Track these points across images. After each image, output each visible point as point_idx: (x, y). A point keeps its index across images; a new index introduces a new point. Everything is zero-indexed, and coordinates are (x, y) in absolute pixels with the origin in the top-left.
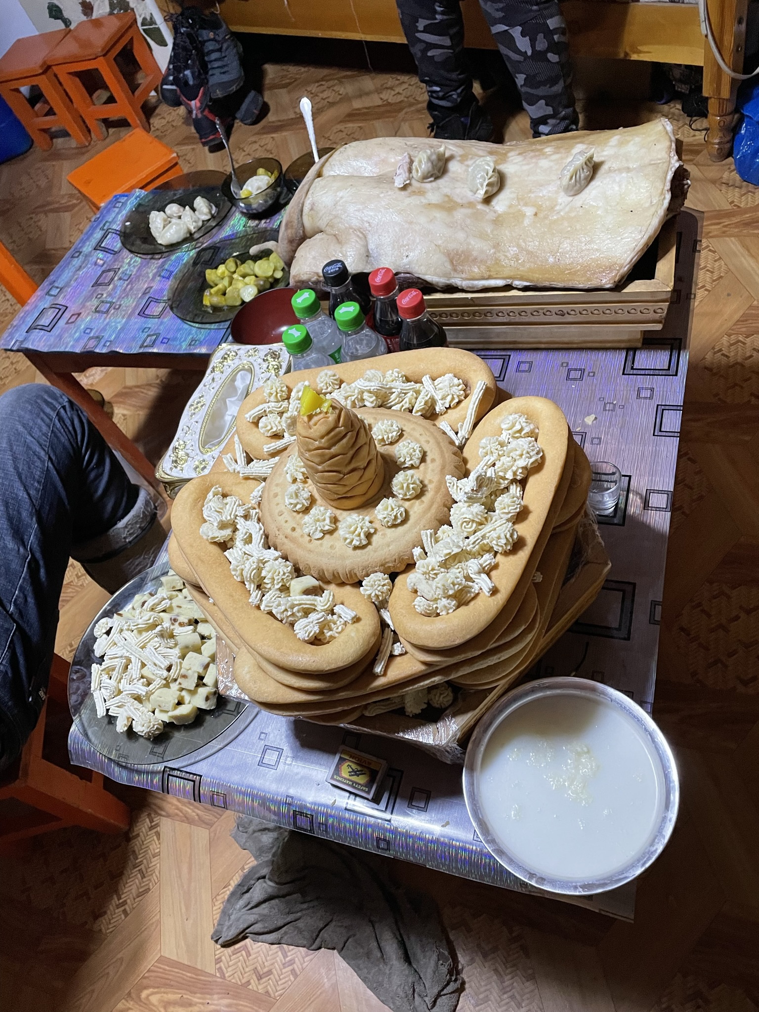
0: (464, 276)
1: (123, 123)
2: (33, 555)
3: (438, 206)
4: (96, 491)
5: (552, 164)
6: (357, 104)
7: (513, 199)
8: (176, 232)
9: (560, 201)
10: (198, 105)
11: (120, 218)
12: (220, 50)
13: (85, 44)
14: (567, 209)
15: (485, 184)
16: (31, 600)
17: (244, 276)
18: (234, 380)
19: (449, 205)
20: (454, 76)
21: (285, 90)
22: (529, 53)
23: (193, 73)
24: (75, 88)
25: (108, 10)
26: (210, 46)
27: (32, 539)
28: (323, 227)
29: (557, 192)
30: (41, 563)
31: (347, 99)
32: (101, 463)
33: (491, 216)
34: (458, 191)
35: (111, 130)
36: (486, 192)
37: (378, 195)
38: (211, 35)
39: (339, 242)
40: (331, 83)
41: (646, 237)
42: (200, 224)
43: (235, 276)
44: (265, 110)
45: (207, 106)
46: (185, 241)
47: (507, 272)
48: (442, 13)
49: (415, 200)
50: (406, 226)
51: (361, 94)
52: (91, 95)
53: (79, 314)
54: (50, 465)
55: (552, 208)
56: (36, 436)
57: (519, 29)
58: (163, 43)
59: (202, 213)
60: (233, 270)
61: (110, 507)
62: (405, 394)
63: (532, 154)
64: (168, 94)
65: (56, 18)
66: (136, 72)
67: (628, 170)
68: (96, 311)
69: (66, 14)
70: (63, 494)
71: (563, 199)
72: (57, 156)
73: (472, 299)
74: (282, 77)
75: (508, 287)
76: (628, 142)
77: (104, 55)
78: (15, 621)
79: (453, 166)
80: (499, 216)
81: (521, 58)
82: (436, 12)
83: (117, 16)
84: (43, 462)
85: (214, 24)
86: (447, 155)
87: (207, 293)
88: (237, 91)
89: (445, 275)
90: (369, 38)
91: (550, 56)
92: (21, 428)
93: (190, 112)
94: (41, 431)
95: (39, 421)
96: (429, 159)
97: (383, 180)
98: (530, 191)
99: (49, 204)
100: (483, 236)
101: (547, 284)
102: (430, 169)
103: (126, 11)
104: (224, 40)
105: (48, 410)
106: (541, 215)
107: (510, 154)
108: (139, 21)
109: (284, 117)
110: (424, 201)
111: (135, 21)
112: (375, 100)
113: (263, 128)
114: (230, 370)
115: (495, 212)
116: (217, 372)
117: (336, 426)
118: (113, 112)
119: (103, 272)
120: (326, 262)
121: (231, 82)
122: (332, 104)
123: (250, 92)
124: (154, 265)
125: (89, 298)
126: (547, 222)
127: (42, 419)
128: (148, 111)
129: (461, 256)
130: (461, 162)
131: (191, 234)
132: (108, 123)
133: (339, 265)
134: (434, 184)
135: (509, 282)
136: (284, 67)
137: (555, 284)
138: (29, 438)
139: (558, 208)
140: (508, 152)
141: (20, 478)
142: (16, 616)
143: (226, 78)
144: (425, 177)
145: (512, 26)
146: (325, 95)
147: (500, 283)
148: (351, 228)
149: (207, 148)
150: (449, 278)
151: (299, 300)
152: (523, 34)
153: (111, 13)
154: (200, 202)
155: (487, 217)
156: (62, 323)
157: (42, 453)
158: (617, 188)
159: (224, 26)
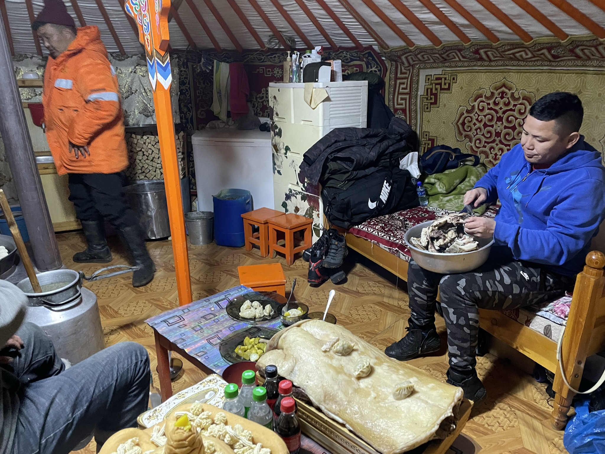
0: (327, 407)
1: (283, 256)
2: (73, 421)
3: (335, 368)
4: (126, 407)
5: (398, 379)
6: (386, 300)
7: (370, 385)
8: (249, 314)
9: (389, 398)
10: (315, 265)
11: (236, 295)
12: (337, 250)
13: (288, 221)
14: (390, 404)
15: (360, 370)
16: (55, 443)
17: (259, 349)
18: (206, 393)
19: (339, 370)
20: (425, 313)
21: (359, 278)
22: (455, 322)
23: (320, 253)
24: (273, 235)
25: (304, 214)
26: (333, 247)
27: (78, 413)
28: (285, 348)
29: (390, 393)
30: (73, 427)
31: (383, 295)
32: (137, 396)
33: (356, 386)
34: (348, 366)
35: (278, 256)
36: (359, 374)
37: (312, 348)
38: (336, 243)
39: (285, 358)
40: (380, 285)
41: (415, 441)
42: (262, 316)
43: (255, 346)
44: (345, 281)
45: (318, 268)
46: (251, 319)
47: (346, 417)
48: (426, 285)
49: (326, 360)
50: (315, 368)
51: (390, 297)
52: (278, 240)
53: (186, 325)
54: (114, 384)
55: (383, 400)
56: (119, 366)
57: (453, 310)
58: (318, 235)
59: (266, 312)
60: (256, 343)
61: (126, 419)
62: (244, 446)
63: (393, 369)
64: (305, 255)
65: (284, 207)
66: (301, 241)
67: (427, 403)
68: (193, 328)
69: (288, 208)
70: (110, 400)
71: (391, 398)
72: (249, 254)
73: (326, 420)
74: (361, 272)
75: (343, 425)
76: (436, 390)
77: (290, 229)
78: (40, 448)
79: (355, 354)
80: (359, 388)
81: (450, 323)
82: (423, 284)
83: (306, 218)
84: (112, 380)
85: (340, 240)
86: (354, 348)
87: (239, 346)
88: (334, 269)
89: (320, 402)
90: (401, 277)
91: (465, 328)
92: (116, 360)
93: (310, 267)
94: (123, 365)
95: (126, 361)
96: (343, 345)
97: (319, 343)
98: (380, 386)
99: (232, 271)
100: (346, 393)
101: (360, 435)
102: (341, 350)
103: (310, 218)
104: (341, 247)
105: (134, 358)
106: (377, 400)
107: (385, 364)
108: (314, 224)
109: (351, 288)
110: (330, 362)
111: (312, 223)
112: (395, 303)
113: (339, 288)
114: (208, 388)
115: (359, 385)
116: (203, 385)
117: (185, 440)
118: (282, 250)
119: (211, 313)
120: (271, 364)
121: (334, 264)
122: (375, 294)
123: (341, 271)
124: (232, 322)
125: (195, 321)
126: (378, 405)
127: (128, 362)
128: (297, 256)
129: (331, 396)
130: (360, 354)
131: (255, 318)
132: (278, 253)
133: (274, 369)
134: (340, 357)
135: (345, 423)
136: (365, 269)
137: (363, 437)
138: (116, 366)
139: (386, 401)
140: (385, 362)
141: (97, 382)
142: (42, 446)
143: (332, 261)
144: (337, 352)
145: (450, 307)
146: (374, 289)
147: (341, 421)
148: (293, 355)
149: (309, 284)
150: (320, 404)
151: (246, 374)
152: (454, 313)
153: (304, 216)
154: (268, 307)
155: (353, 386)
156: (177, 325)
157: (115, 376)
158: (416, 408)
159: (344, 242)
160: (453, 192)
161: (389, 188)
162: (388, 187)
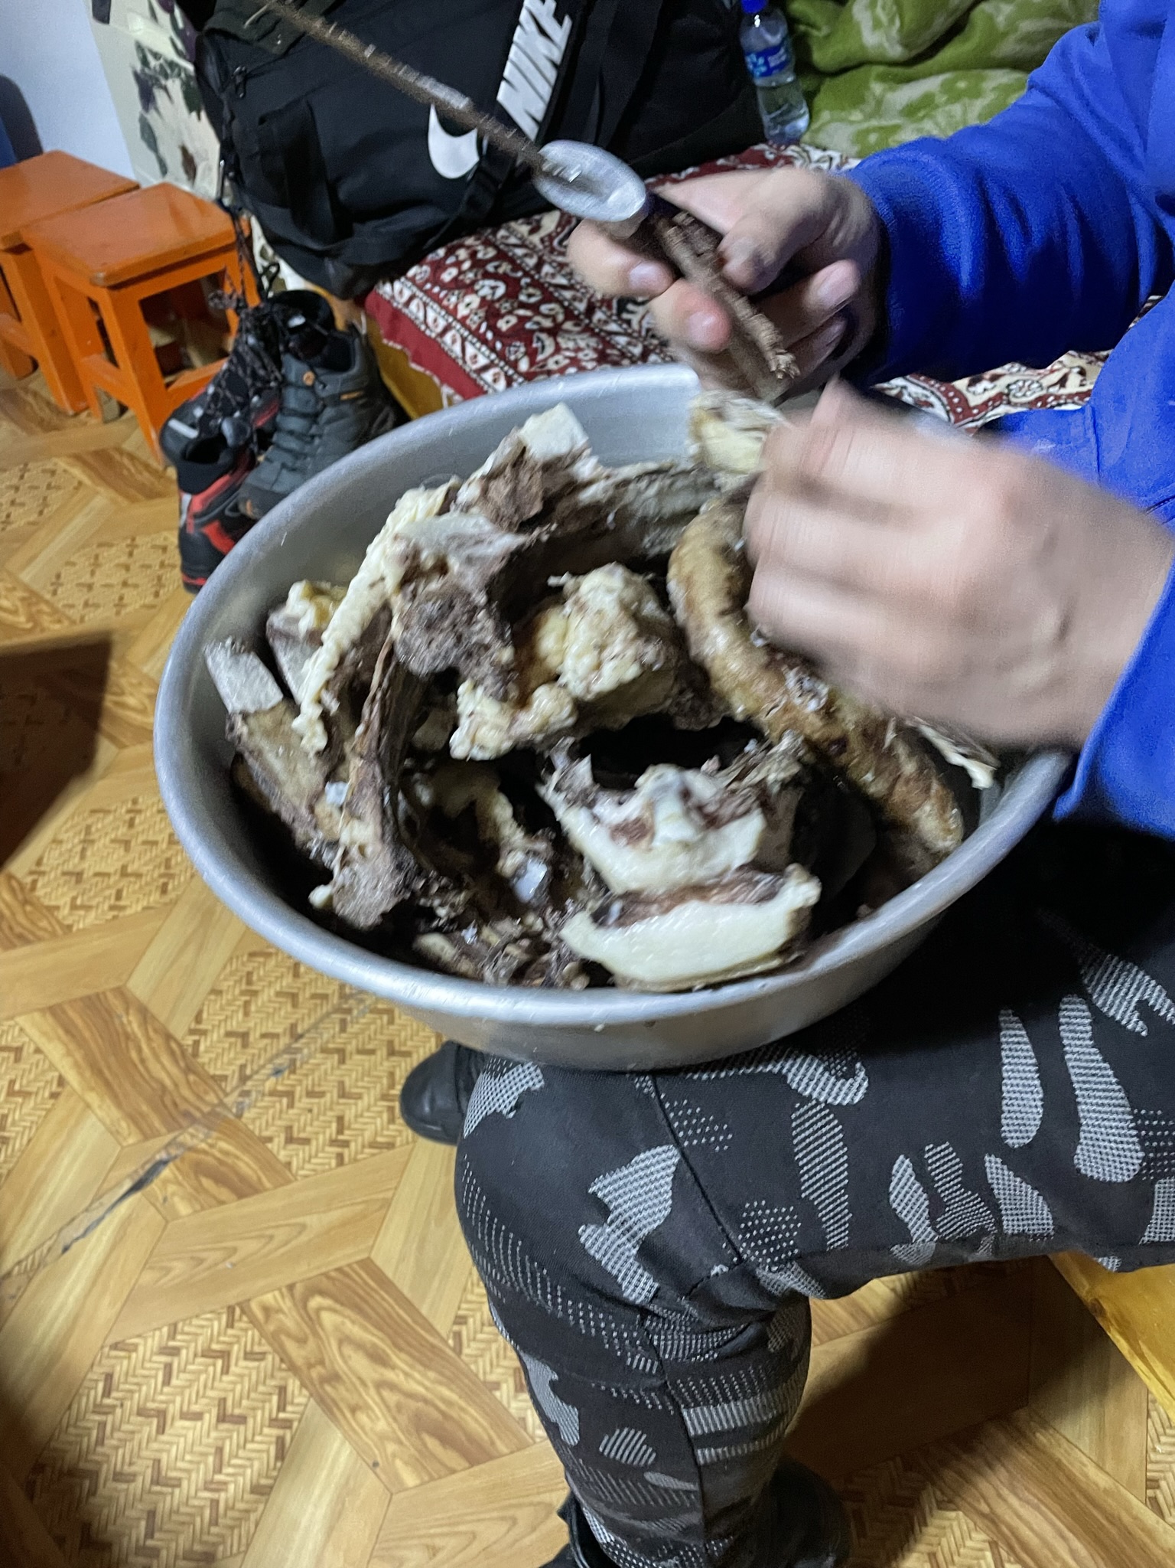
10: (198, 507)
12: (313, 418)
38: (308, 378)
45: (221, 516)
65: (149, 146)
69: (160, 150)
77: (113, 288)
104: (336, 400)
159: (356, 369)
160: (948, 53)
161: (560, 33)
162: (550, 25)
